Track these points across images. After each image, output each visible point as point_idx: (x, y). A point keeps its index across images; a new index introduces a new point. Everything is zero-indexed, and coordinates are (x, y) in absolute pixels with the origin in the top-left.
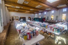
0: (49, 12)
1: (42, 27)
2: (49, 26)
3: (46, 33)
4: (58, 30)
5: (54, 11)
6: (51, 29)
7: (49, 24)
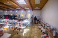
0: (20, 11)
1: (12, 24)
2: (18, 23)
3: (16, 30)
4: (24, 25)
5: (23, 11)
6: (19, 25)
7: (18, 21)
